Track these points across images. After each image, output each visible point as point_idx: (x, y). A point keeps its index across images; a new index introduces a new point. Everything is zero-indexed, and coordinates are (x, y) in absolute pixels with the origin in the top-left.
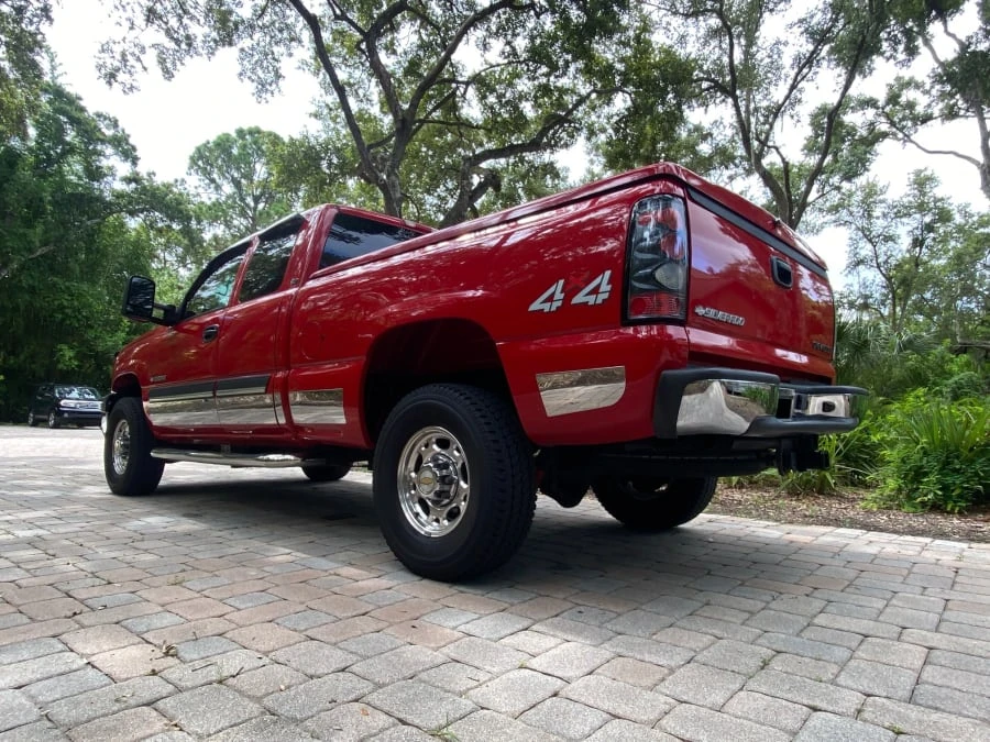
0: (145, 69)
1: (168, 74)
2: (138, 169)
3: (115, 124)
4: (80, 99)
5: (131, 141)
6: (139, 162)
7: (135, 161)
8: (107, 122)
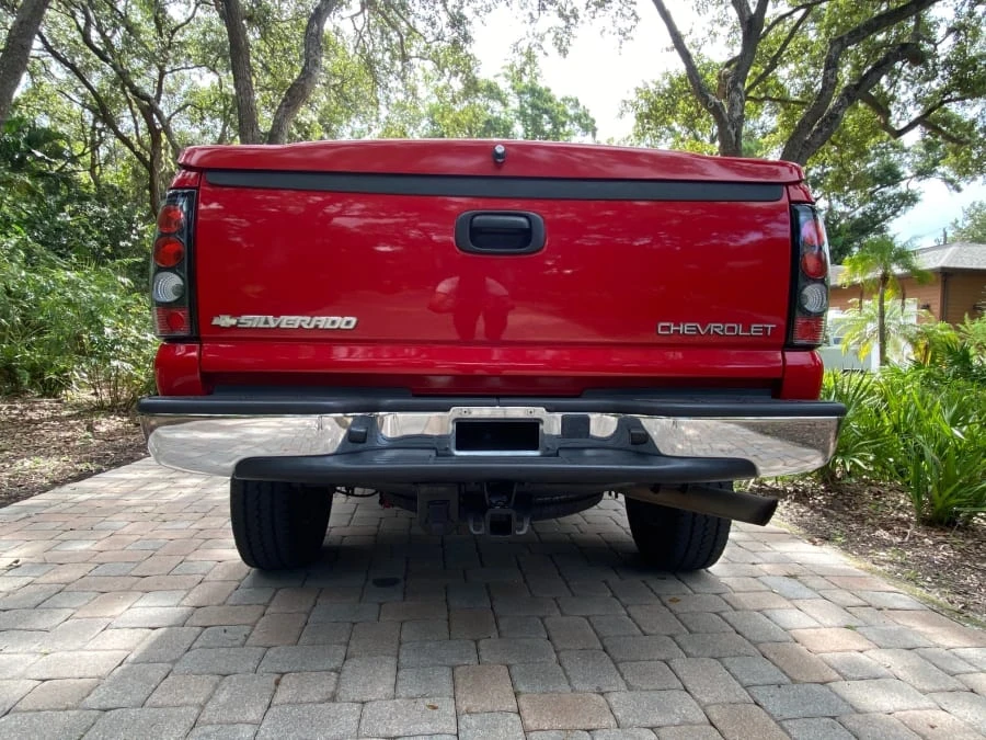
0: (546, 54)
1: (564, 52)
2: (598, 138)
3: (577, 104)
4: (549, 90)
5: (591, 115)
6: (598, 133)
7: (594, 131)
8: (571, 103)
